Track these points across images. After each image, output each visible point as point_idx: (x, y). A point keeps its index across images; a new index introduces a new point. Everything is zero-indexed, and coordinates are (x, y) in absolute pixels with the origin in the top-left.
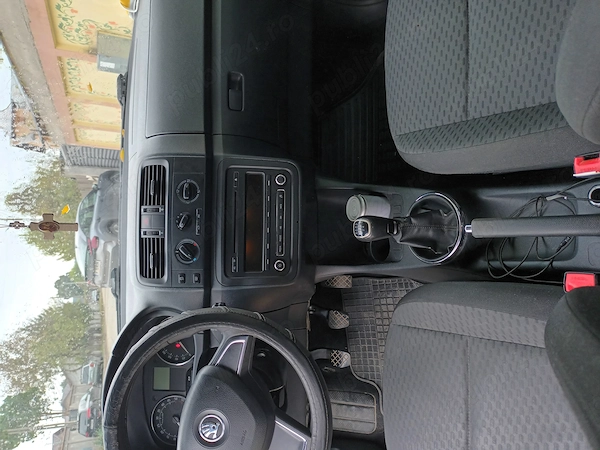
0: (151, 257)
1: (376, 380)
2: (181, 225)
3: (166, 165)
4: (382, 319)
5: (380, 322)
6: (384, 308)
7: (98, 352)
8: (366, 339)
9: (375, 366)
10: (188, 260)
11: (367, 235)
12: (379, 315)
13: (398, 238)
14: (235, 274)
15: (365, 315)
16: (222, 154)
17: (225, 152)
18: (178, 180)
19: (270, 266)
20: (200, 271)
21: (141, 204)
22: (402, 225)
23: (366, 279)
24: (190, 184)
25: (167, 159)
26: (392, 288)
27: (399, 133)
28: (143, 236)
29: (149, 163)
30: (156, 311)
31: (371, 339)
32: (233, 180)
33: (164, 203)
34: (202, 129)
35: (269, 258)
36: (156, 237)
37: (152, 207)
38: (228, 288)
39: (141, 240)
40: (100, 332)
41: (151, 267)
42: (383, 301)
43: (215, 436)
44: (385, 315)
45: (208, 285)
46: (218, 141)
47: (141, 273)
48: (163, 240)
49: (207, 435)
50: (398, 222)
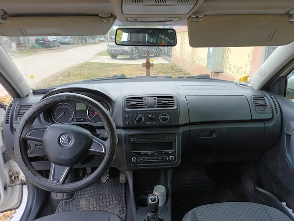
0: (136, 103)
1: (76, 197)
2: (150, 116)
3: (175, 107)
4: (105, 199)
5: (104, 198)
6: (111, 199)
7: (76, 42)
8: (95, 191)
9: (83, 196)
10: (135, 119)
11: (150, 201)
12: (107, 197)
13: (149, 214)
14: (129, 140)
15: (107, 190)
16: (181, 131)
17: (182, 132)
18: (169, 113)
19: (134, 155)
20: (131, 125)
21: (157, 97)
22: (155, 216)
23: (124, 189)
24: (168, 119)
25: (177, 108)
26: (121, 203)
27: (196, 212)
28: (144, 98)
29: (175, 99)
30: (112, 106)
31: (96, 193)
32: (171, 137)
33: (159, 107)
34: (191, 121)
35: (137, 154)
36: (144, 104)
37: (157, 102)
38: (123, 137)
39: (142, 97)
40: (85, 43)
41: (131, 103)
42: (114, 199)
43: (62, 142)
44: (108, 200)
45: (124, 128)
46: (187, 128)
47: (128, 98)
48: (143, 108)
49: (63, 138)
50: (156, 215)
